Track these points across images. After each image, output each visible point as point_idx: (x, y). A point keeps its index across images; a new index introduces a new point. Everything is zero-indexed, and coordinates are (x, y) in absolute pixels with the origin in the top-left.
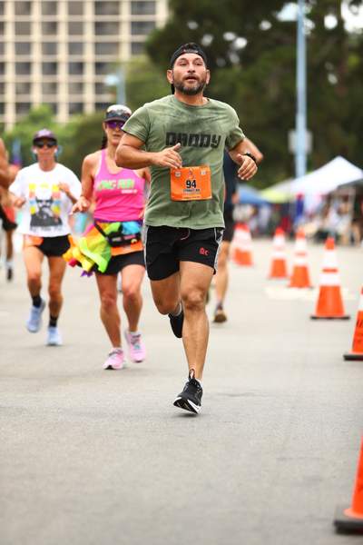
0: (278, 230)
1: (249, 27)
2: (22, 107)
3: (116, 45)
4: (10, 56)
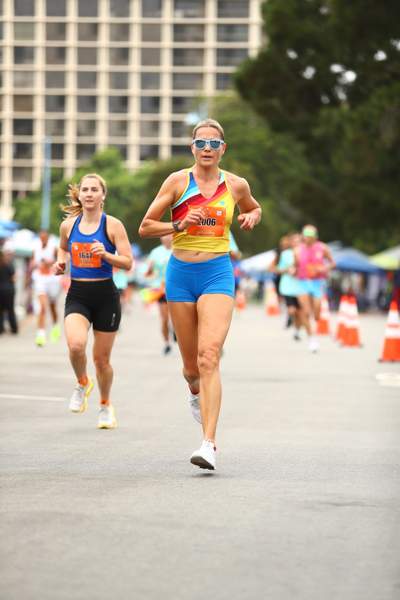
0: (393, 305)
1: (361, 58)
2: (83, 150)
3: (201, 76)
4: (71, 89)
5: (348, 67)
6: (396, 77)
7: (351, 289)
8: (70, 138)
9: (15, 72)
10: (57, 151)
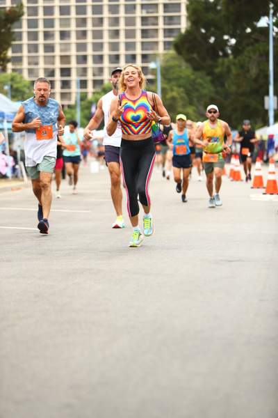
0: (258, 159)
1: (238, 32)
2: (96, 83)
3: (157, 43)
4: (90, 52)
5: (232, 36)
6: (257, 41)
7: (235, 150)
8: (90, 77)
9: (61, 44)
10: (83, 84)
